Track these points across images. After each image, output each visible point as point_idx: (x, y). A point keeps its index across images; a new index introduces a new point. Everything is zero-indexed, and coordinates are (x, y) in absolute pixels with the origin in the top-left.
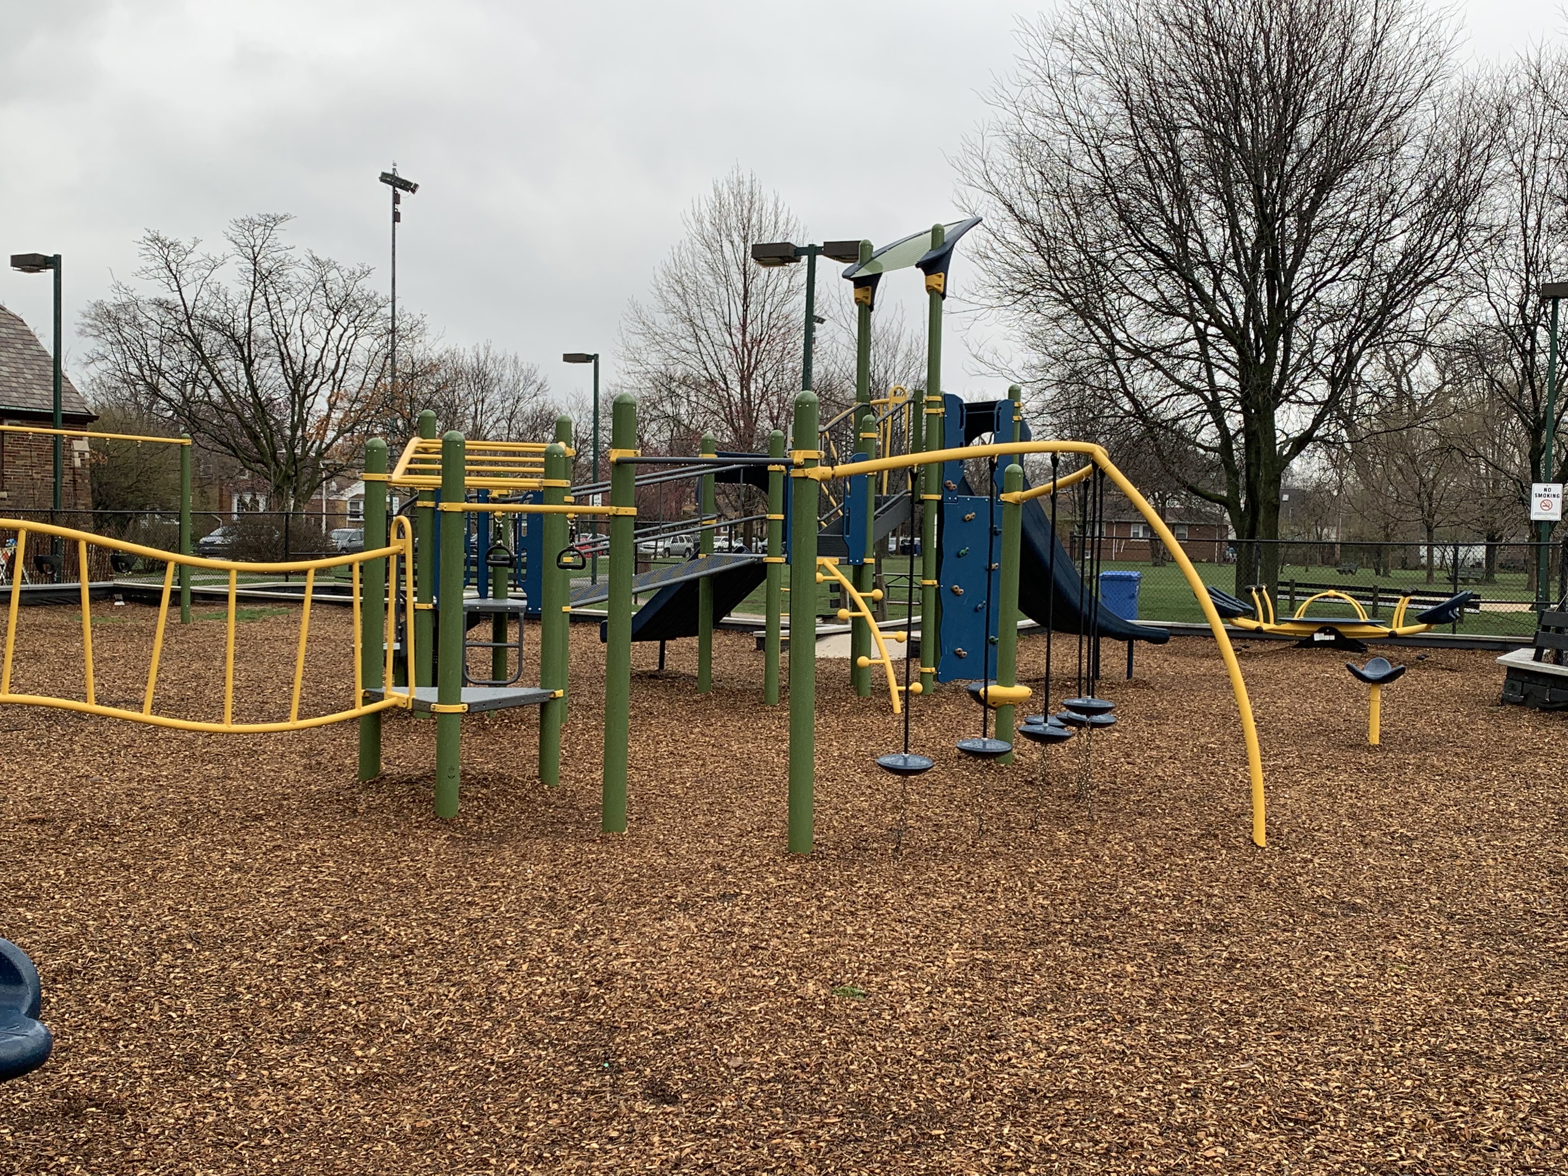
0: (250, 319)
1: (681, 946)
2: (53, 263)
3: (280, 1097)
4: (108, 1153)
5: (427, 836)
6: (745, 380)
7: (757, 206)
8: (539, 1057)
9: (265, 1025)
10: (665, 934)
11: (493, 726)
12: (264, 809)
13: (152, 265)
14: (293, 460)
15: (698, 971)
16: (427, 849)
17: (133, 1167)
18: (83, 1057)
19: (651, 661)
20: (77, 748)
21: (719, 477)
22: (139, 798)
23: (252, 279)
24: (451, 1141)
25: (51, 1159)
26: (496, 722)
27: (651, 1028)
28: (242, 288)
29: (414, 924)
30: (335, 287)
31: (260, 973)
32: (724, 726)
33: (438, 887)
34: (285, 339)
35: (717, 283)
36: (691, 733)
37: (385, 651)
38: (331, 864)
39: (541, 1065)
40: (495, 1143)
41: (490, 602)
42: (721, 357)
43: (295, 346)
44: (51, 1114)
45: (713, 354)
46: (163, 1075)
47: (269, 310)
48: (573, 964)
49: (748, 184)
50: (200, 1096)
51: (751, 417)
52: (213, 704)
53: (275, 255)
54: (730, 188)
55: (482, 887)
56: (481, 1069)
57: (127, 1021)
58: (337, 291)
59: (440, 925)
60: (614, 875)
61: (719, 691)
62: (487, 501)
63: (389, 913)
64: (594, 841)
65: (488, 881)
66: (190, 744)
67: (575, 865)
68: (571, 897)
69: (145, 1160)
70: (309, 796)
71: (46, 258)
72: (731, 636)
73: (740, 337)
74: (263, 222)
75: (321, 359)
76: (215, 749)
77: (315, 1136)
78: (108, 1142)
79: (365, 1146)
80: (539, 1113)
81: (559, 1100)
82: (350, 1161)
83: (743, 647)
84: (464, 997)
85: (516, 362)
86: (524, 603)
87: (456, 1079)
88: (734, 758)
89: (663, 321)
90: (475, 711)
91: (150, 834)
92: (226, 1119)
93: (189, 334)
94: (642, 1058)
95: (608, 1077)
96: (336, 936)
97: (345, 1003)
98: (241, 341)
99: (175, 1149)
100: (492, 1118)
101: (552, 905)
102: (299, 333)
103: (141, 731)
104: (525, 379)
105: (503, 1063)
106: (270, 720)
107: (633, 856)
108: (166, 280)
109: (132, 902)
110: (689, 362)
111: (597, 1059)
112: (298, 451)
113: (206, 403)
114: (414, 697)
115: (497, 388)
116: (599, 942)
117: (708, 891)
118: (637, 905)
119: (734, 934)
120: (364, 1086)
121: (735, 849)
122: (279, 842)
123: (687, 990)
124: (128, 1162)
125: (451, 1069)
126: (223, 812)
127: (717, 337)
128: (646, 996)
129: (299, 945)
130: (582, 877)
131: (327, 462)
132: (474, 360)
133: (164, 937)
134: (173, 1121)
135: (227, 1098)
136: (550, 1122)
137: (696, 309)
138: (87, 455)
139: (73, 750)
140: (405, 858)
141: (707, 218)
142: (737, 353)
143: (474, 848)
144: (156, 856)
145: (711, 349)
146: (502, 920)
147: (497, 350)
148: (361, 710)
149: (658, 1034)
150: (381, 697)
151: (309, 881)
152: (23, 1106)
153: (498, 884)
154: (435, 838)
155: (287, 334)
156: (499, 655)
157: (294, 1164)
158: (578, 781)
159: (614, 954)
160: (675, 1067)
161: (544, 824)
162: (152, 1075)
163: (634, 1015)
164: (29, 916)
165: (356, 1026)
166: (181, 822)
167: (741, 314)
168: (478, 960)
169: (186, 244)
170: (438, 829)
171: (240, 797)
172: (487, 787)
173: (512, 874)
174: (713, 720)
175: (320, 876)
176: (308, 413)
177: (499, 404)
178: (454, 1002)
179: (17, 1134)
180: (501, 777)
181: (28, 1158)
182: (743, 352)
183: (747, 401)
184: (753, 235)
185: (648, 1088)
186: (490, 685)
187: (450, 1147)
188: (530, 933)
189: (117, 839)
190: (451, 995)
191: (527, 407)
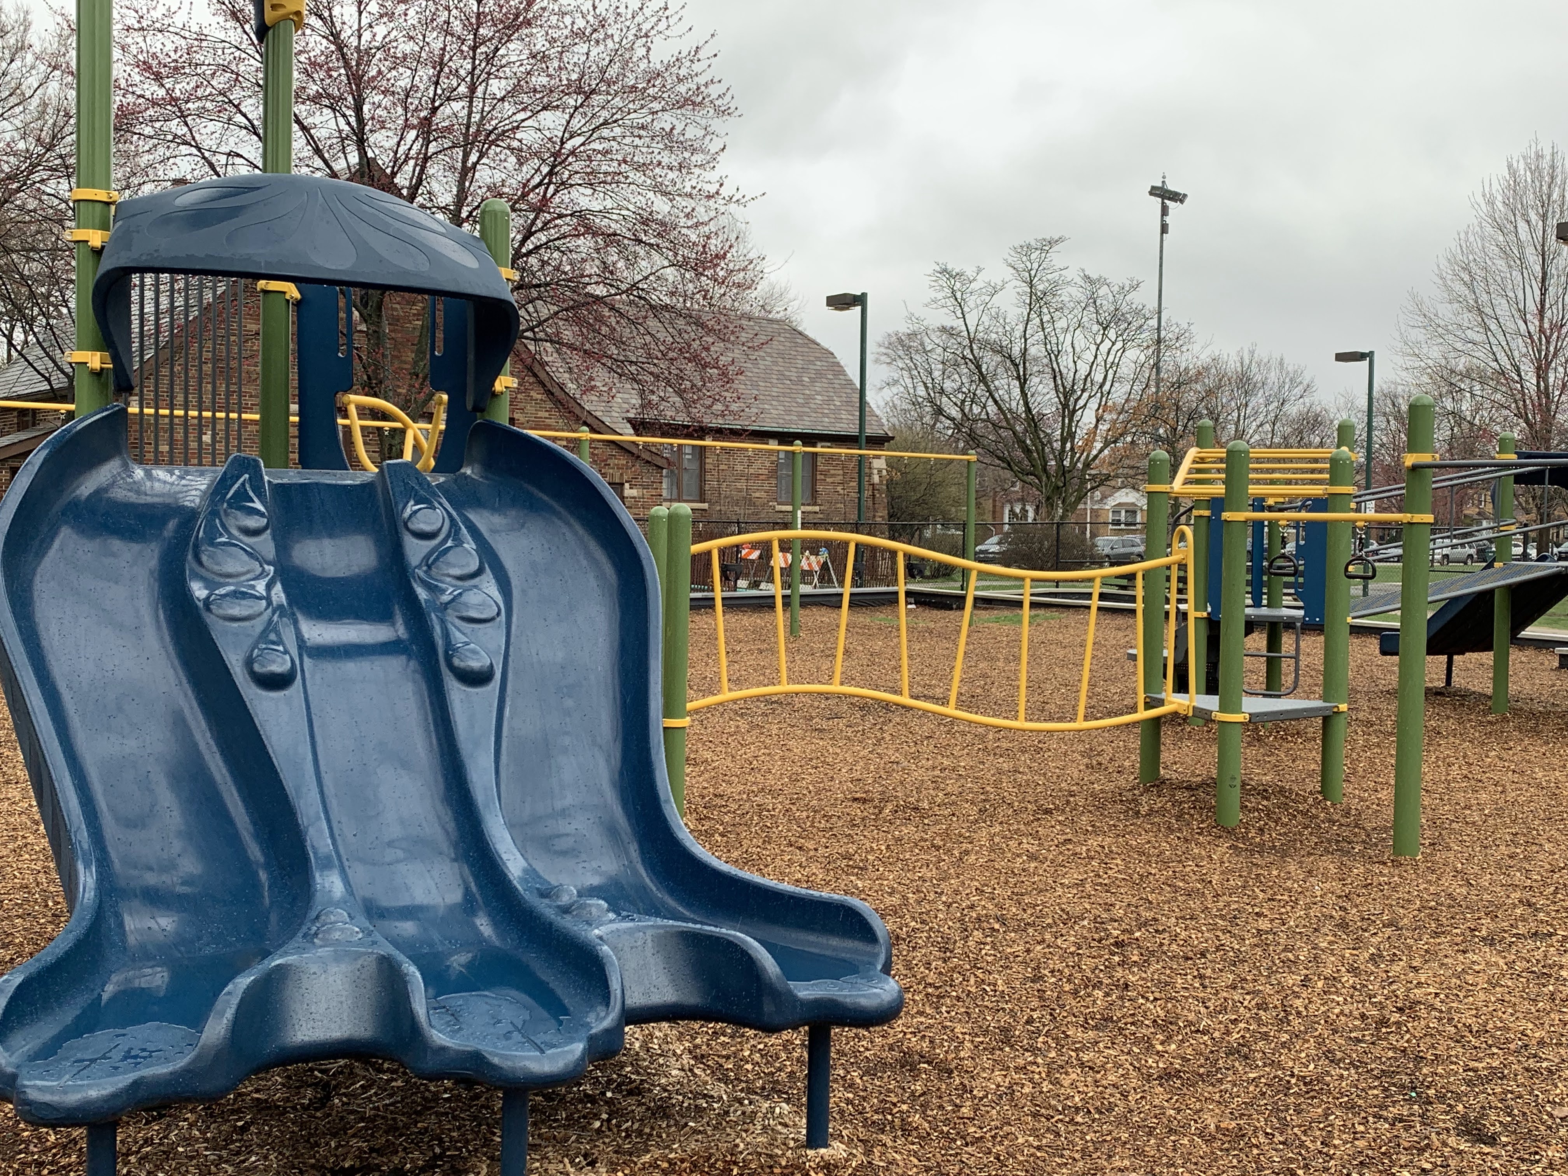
0: (1026, 340)
1: (1489, 982)
2: (860, 300)
3: (1089, 1079)
4: (941, 1107)
5: (1209, 843)
6: (1541, 372)
7: (1558, 181)
8: (1342, 1076)
9: (1071, 1008)
10: (1470, 968)
11: (1268, 737)
12: (1053, 804)
13: (940, 295)
14: (1063, 471)
15: (1510, 1010)
16: (1210, 856)
17: (964, 1123)
18: (913, 1017)
19: (1435, 676)
20: (888, 738)
21: (1519, 479)
22: (942, 785)
23: (1028, 301)
24: (1257, 1147)
25: (895, 1105)
26: (1271, 733)
27: (1461, 1063)
28: (1019, 311)
29: (1204, 928)
30: (1105, 302)
31: (1062, 959)
32: (1525, 750)
33: (1224, 894)
34: (1056, 357)
35: (1510, 267)
36: (1487, 756)
37: (1166, 659)
38: (1119, 861)
39: (1344, 1084)
40: (1301, 1155)
41: (1264, 611)
42: (1513, 346)
43: (1066, 362)
44: (891, 1064)
45: (1504, 343)
46: (982, 1043)
47: (1043, 329)
48: (1371, 987)
49: (1548, 158)
50: (1016, 1068)
51: (1549, 410)
52: (1000, 702)
53: (1049, 277)
54: (1526, 164)
55: (1269, 899)
56: (1281, 1080)
57: (948, 988)
58: (1107, 306)
59: (1230, 932)
60: (1409, 901)
61: (1517, 712)
62: (1262, 509)
63: (1179, 915)
64: (1384, 864)
65: (1275, 894)
66: (982, 738)
67: (1366, 886)
68: (1363, 919)
69: (974, 1119)
70: (1094, 795)
71: (855, 296)
72: (1527, 653)
73: (1537, 323)
74: (1039, 245)
75: (1089, 374)
76: (1005, 744)
77: (1123, 1121)
78: (940, 1097)
79: (1172, 1138)
80: (1345, 1133)
81: (1365, 1122)
82: (1159, 1150)
83: (1542, 664)
84: (1259, 1006)
85: (1281, 364)
86: (1301, 613)
87: (1257, 1086)
88: (1539, 786)
89: (1446, 312)
90: (1255, 720)
91: (955, 819)
92: (1041, 1092)
93: (971, 357)
94: (1452, 1092)
95: (1416, 1107)
96: (1131, 932)
97: (1143, 997)
98: (1017, 361)
99: (998, 1113)
100: (1296, 1130)
101: (1343, 925)
102: (1070, 350)
103: (939, 724)
104: (1291, 380)
105: (1305, 1077)
106: (1051, 719)
107: (1429, 882)
108: (952, 308)
109: (943, 879)
110: (1476, 354)
111: (1403, 1086)
112: (1067, 463)
113: (983, 421)
114: (1195, 704)
115: (1261, 391)
116: (1398, 969)
117: (1517, 928)
118: (1437, 934)
119: (1550, 976)
120: (1167, 1081)
121: (1546, 885)
122: (1069, 836)
123: (1499, 1029)
124: (959, 1118)
125: (1252, 1075)
126: (1016, 804)
127: (1510, 326)
128: (1453, 1030)
129: (1096, 936)
130: (1374, 900)
131: (1093, 472)
132: (1239, 365)
133: (975, 915)
134: (994, 1086)
135: (1040, 1073)
136: (1356, 1142)
137: (1485, 297)
138: (884, 473)
139: (883, 738)
140: (1190, 863)
141: (1500, 198)
142: (1533, 341)
143: (1257, 859)
144: (961, 839)
145: (1501, 338)
146: (1292, 933)
147: (1262, 353)
148: (1143, 714)
149: (1469, 1070)
150: (1161, 703)
151: (1100, 877)
152: (867, 1054)
153: (1286, 898)
154: (1217, 846)
155: (1059, 352)
156: (1273, 666)
157: (1106, 1145)
158: (1362, 799)
159: (1415, 982)
160: (1490, 1108)
161: (1329, 841)
162: (972, 1041)
163: (1440, 1048)
164: (860, 884)
165: (1155, 1021)
166: (980, 810)
167: (1538, 299)
168: (1272, 972)
169: (970, 273)
170: (1220, 837)
171: (1030, 791)
172: (1268, 799)
173: (1300, 890)
174: (1511, 744)
175: (1109, 872)
176: (1076, 426)
177: (1262, 408)
178: (1250, 1010)
179: (865, 1078)
180: (1282, 790)
181: (875, 1101)
182: (1540, 339)
183: (1545, 393)
184: (1554, 212)
185: (1462, 1125)
186: (1265, 696)
187: (1255, 1151)
188: (1323, 950)
189: (926, 821)
190: (1246, 1003)
191: (1293, 410)
